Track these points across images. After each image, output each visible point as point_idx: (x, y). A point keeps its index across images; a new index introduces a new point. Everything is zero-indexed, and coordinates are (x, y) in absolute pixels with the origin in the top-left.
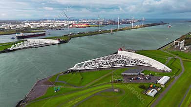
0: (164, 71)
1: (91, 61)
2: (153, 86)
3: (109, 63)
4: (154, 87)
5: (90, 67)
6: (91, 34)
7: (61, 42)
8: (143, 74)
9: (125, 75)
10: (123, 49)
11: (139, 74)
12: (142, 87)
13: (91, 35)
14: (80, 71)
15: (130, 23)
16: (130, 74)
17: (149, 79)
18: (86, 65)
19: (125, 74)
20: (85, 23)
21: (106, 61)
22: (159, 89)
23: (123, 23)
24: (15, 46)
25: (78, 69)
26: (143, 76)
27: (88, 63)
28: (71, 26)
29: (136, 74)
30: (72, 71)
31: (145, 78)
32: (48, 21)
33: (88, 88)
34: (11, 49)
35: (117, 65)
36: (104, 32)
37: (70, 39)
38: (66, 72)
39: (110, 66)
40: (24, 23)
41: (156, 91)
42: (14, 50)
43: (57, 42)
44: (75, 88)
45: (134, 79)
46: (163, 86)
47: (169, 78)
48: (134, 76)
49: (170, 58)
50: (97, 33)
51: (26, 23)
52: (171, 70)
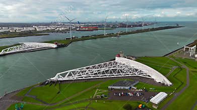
3: (99, 73)
7: (59, 47)
8: (135, 88)
9: (112, 89)
10: (121, 55)
11: (130, 88)
16: (119, 88)
20: (94, 26)
29: (127, 88)
36: (110, 35)
39: (100, 76)
43: (54, 46)
47: (166, 95)
48: (123, 90)
49: (174, 67)
52: (171, 84)
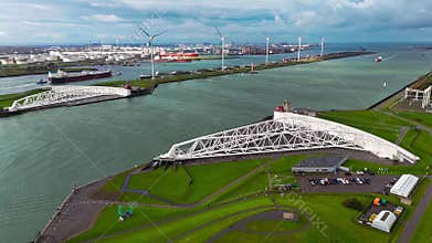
0: (396, 161)
1: (211, 137)
2: (380, 201)
3: (257, 142)
4: (383, 206)
5: (209, 152)
6: (205, 74)
7: (134, 94)
8: (347, 169)
9: (301, 173)
10: (286, 108)
11: (338, 170)
12: (353, 205)
13: (205, 77)
14: (184, 162)
15: (291, 52)
16: (314, 170)
17: (366, 182)
18: (198, 148)
19: (302, 169)
20: (189, 51)
21: (248, 136)
22: (399, 210)
23: (276, 51)
24: (21, 103)
25: (180, 157)
26: (348, 174)
27: (204, 141)
28: (157, 58)
29: (330, 169)
30: (164, 162)
31: (354, 180)
32: (105, 47)
33: (209, 207)
34: (11, 109)
35: (276, 148)
36: (235, 71)
37: (156, 86)
38: (148, 167)
39: (260, 149)
40: (48, 52)
41: (392, 217)
42: (19, 112)
43: (124, 92)
44: (175, 209)
45: (326, 183)
46: (408, 203)
47: (416, 179)
48: (325, 174)
49: (406, 129)
50: (217, 73)
51: (52, 53)
52: (418, 158)
